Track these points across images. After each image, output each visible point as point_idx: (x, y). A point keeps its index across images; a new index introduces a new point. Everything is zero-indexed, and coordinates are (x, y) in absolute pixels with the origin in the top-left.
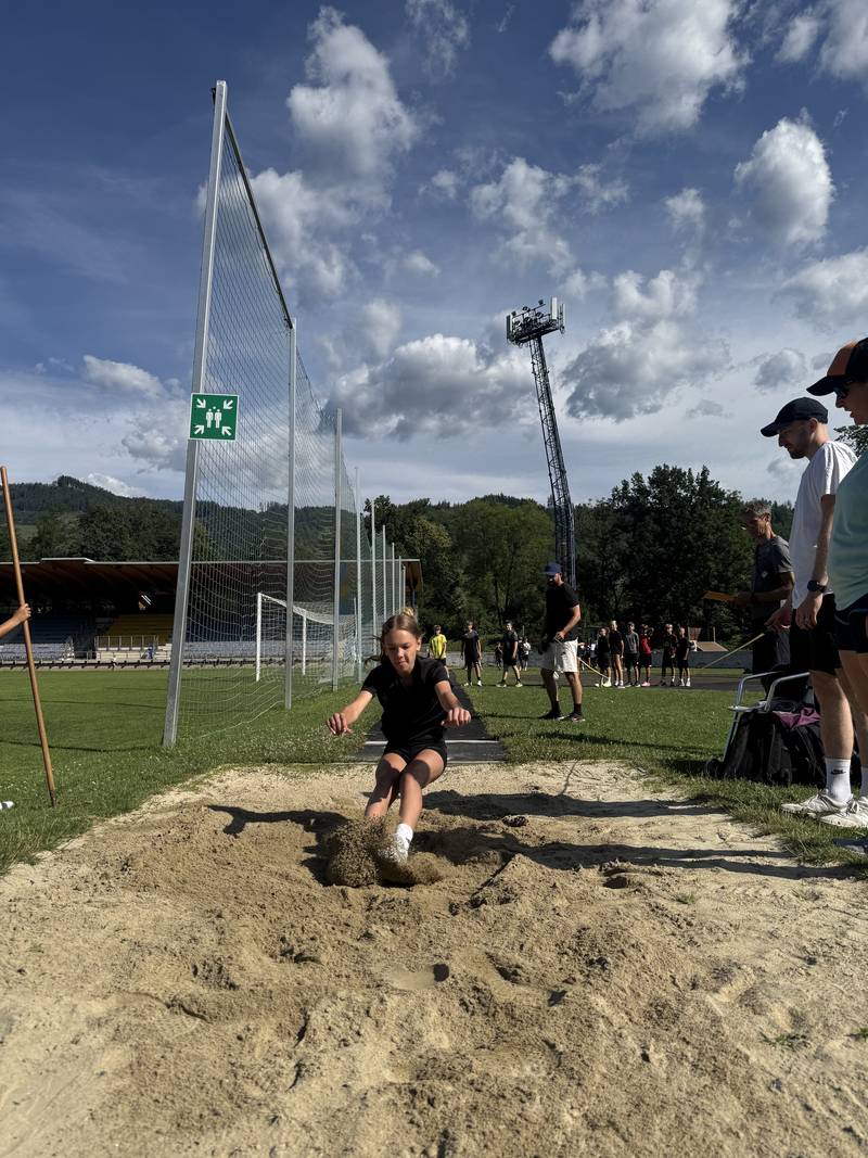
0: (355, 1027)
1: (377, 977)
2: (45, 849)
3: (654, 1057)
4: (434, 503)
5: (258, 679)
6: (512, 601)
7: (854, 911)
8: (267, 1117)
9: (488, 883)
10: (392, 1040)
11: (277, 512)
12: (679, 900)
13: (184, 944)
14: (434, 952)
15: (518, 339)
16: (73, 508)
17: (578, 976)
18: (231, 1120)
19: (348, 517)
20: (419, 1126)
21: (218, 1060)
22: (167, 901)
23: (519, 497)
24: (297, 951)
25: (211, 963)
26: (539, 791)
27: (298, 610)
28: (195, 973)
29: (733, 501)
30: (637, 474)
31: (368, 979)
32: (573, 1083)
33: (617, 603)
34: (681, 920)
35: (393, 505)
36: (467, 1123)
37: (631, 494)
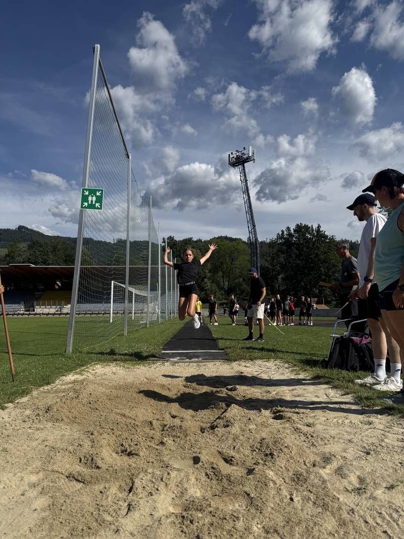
0: (156, 486)
1: (166, 463)
2: (9, 402)
3: (295, 499)
4: (195, 239)
5: (111, 321)
6: (231, 285)
7: (387, 429)
8: (114, 530)
9: (219, 418)
10: (173, 492)
11: (121, 243)
12: (307, 425)
13: (75, 448)
14: (193, 450)
15: (234, 165)
16: (25, 241)
17: (261, 461)
18: (97, 531)
19: (155, 246)
20: (185, 533)
21: (91, 503)
22: (67, 427)
23: (234, 237)
24: (129, 450)
25: (88, 456)
26: (243, 374)
27: (131, 289)
28: (80, 461)
29: (332, 240)
30: (288, 227)
31: (162, 463)
32: (258, 512)
33: (279, 286)
34: (308, 434)
35: (176, 240)
36: (208, 532)
37: (285, 236)
